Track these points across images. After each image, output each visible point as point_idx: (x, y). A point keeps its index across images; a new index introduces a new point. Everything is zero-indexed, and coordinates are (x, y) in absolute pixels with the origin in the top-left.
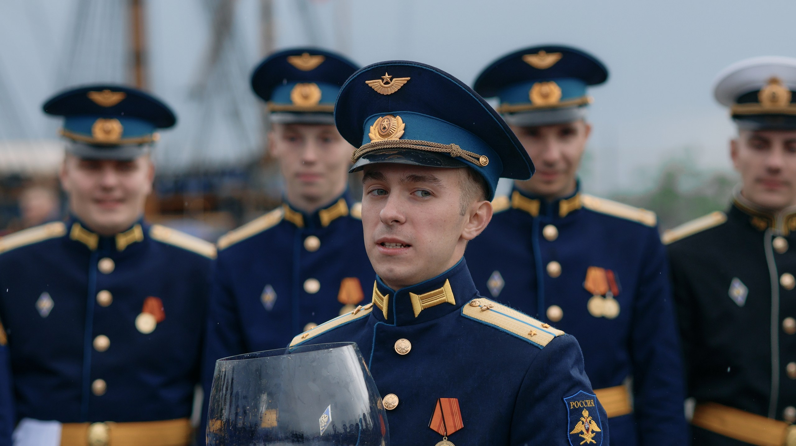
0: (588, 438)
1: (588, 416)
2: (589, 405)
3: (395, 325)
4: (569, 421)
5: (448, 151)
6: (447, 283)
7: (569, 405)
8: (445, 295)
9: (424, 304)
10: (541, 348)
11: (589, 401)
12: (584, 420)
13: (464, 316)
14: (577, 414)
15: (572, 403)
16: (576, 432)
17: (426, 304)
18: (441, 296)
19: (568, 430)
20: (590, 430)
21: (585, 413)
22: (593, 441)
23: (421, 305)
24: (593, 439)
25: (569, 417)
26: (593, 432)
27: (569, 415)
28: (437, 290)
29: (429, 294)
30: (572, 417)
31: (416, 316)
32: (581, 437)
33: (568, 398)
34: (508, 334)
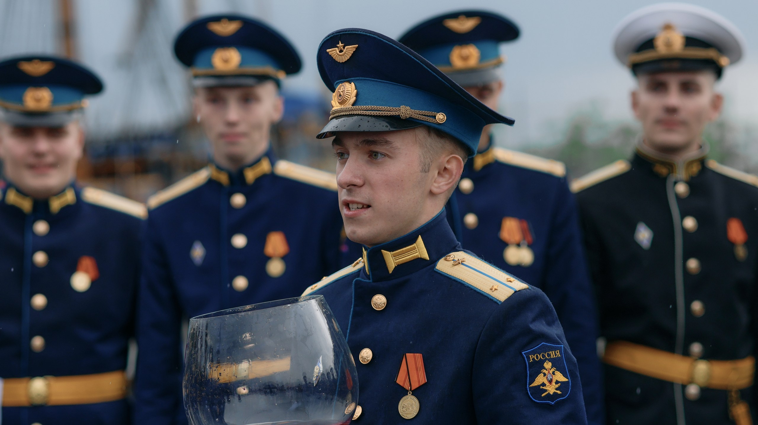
0: (551, 389)
1: (551, 368)
2: (553, 356)
3: (371, 281)
4: (528, 375)
5: (397, 114)
6: (420, 239)
7: (528, 358)
8: (418, 251)
9: (397, 261)
10: (500, 303)
11: (553, 352)
12: (546, 372)
13: (437, 271)
14: (538, 368)
15: (532, 357)
16: (536, 385)
17: (399, 260)
18: (414, 252)
19: (528, 383)
20: (554, 381)
21: (548, 365)
22: (559, 392)
23: (394, 262)
24: (557, 389)
25: (528, 370)
26: (557, 382)
27: (528, 368)
28: (409, 247)
29: (401, 251)
30: (532, 370)
31: (390, 272)
32: (542, 389)
33: (528, 351)
34: (472, 289)
